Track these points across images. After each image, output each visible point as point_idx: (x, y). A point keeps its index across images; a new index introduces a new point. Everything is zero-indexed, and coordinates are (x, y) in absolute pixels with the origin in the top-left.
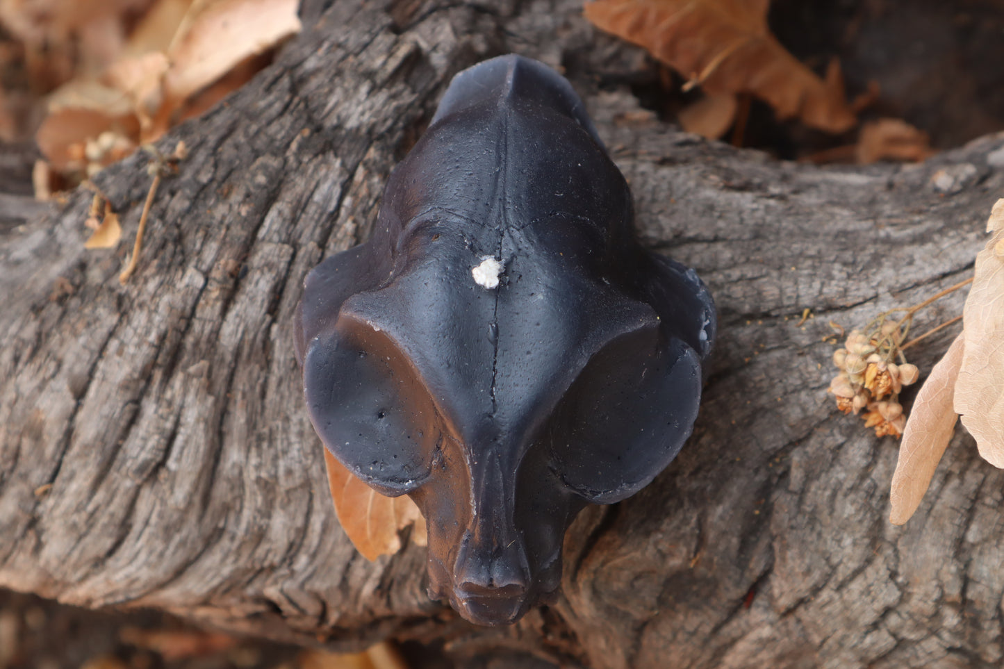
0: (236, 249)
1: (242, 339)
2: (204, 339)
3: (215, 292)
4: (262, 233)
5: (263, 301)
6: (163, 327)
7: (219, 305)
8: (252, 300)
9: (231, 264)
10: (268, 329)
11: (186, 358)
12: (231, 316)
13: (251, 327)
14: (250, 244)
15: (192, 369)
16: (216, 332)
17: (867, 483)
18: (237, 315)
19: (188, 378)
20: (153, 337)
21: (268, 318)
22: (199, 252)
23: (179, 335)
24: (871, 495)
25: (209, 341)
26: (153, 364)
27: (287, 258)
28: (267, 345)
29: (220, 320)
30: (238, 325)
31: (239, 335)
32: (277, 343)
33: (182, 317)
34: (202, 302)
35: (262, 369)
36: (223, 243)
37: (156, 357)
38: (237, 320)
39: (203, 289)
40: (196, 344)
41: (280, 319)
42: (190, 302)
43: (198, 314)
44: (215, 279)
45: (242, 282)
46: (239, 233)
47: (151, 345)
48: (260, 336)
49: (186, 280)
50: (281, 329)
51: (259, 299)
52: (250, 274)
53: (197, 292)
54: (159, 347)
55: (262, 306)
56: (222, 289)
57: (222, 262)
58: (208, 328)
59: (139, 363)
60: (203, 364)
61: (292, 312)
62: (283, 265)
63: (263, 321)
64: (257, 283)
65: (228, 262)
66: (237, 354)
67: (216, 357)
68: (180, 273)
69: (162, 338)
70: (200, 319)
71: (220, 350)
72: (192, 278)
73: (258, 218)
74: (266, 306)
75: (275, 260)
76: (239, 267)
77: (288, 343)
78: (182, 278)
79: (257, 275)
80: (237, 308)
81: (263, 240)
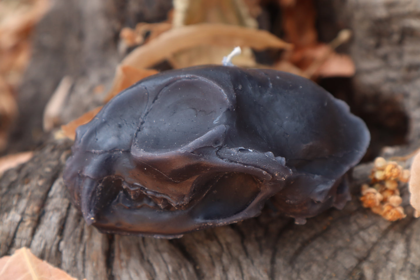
0: (38, 201)
1: (44, 249)
3: (28, 222)
4: (51, 194)
5: (54, 228)
7: (30, 230)
8: (49, 227)
9: (36, 209)
10: (58, 245)
12: (37, 236)
13: (49, 242)
14: (44, 200)
16: (28, 246)
17: (409, 266)
18: (41, 236)
21: (58, 238)
22: (16, 205)
23: (7, 249)
24: (412, 271)
27: (66, 206)
28: (59, 253)
29: (30, 239)
30: (41, 241)
31: (42, 246)
32: (64, 252)
33: (8, 237)
34: (20, 228)
36: (30, 199)
38: (41, 239)
39: (21, 221)
41: (65, 238)
42: (13, 230)
43: (18, 235)
44: (27, 215)
45: (42, 219)
46: (39, 193)
48: (54, 249)
49: (10, 218)
50: (66, 244)
51: (52, 227)
52: (46, 215)
53: (16, 224)
55: (54, 230)
56: (33, 220)
57: (31, 207)
58: (24, 243)
61: (71, 234)
62: (64, 210)
63: (55, 239)
64: (51, 218)
65: (34, 208)
68: (6, 215)
70: (19, 238)
72: (14, 216)
73: (48, 186)
74: (56, 230)
75: (59, 206)
76: (40, 210)
77: (70, 252)
78: (7, 217)
79: (50, 214)
80: (40, 232)
81: (52, 197)
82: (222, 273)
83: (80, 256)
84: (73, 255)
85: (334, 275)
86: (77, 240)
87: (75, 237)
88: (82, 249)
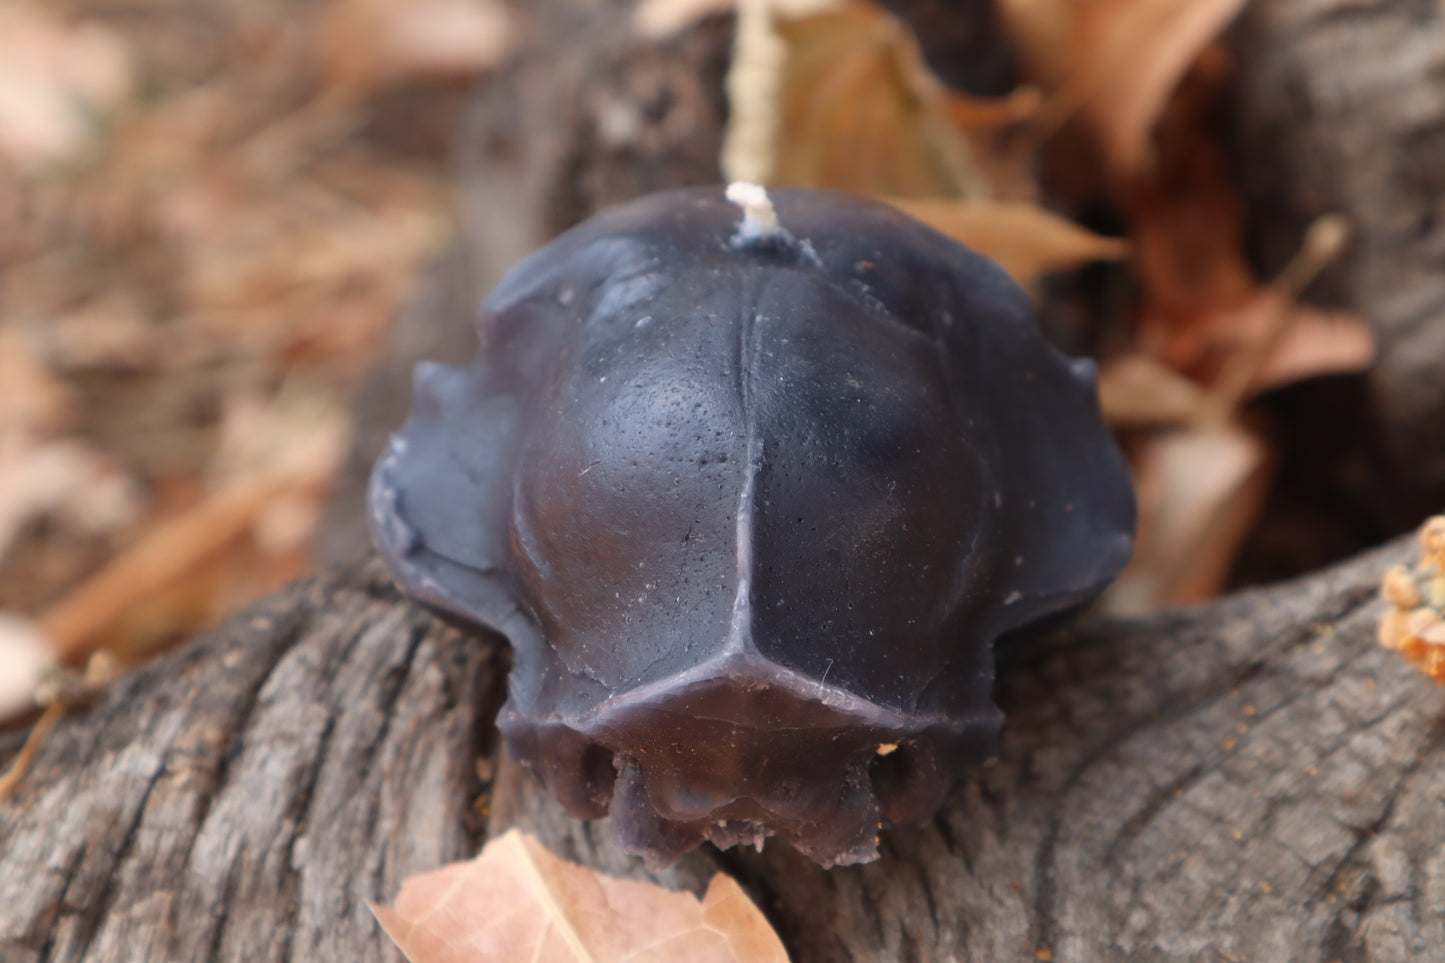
0: (222, 715)
1: (237, 862)
2: (160, 860)
3: (183, 773)
4: (268, 690)
5: (275, 796)
6: (76, 841)
7: (188, 802)
8: (254, 792)
9: (213, 735)
10: (288, 849)
11: (123, 897)
12: (213, 822)
13: (254, 839)
14: (245, 711)
15: (138, 909)
16: (184, 852)
18: (226, 819)
19: (130, 925)
20: (58, 858)
21: (288, 827)
22: (149, 732)
23: (109, 862)
25: (169, 864)
26: (58, 908)
27: (318, 727)
28: (289, 875)
29: (190, 830)
30: (228, 836)
31: (231, 852)
32: (308, 873)
33: (114, 823)
34: (155, 794)
35: (278, 922)
36: (196, 709)
37: (63, 892)
38: (226, 827)
39: (162, 773)
40: (145, 870)
41: (313, 828)
42: (130, 803)
43: (149, 818)
44: (181, 753)
45: (233, 767)
46: (229, 690)
47: (56, 871)
48: (272, 861)
49: (123, 765)
50: (316, 844)
51: (268, 792)
52: (247, 755)
53: (144, 785)
54: (69, 873)
55: (274, 802)
56: (198, 768)
57: (195, 730)
58: (167, 842)
59: (27, 909)
60: (161, 898)
61: (333, 815)
62: (311, 740)
63: (277, 829)
64: (263, 764)
65: (210, 732)
66: (229, 889)
67: (186, 895)
68: (110, 757)
69: (78, 856)
70: (152, 827)
71: (194, 883)
72: (141, 760)
73: (258, 671)
74: (282, 802)
75: (295, 728)
76: (225, 741)
77: (329, 872)
78: (114, 763)
79: (261, 752)
80: (225, 807)
81: (270, 702)
82: (859, 908)
83: (363, 884)
84: (341, 880)
85: (1266, 888)
86: (356, 834)
87: (349, 825)
88: (371, 864)
